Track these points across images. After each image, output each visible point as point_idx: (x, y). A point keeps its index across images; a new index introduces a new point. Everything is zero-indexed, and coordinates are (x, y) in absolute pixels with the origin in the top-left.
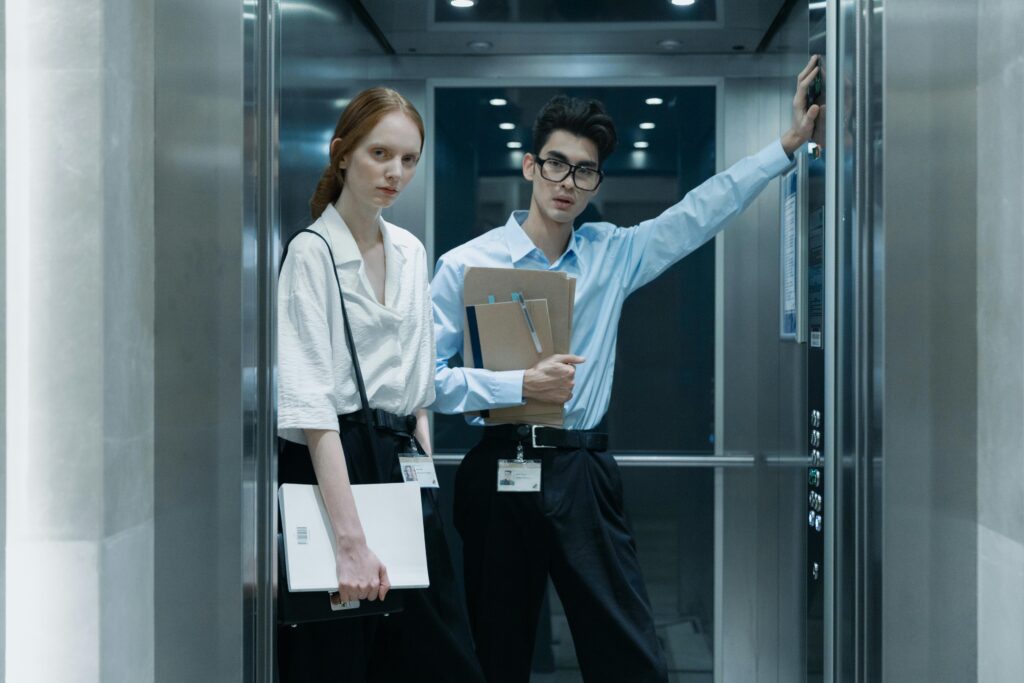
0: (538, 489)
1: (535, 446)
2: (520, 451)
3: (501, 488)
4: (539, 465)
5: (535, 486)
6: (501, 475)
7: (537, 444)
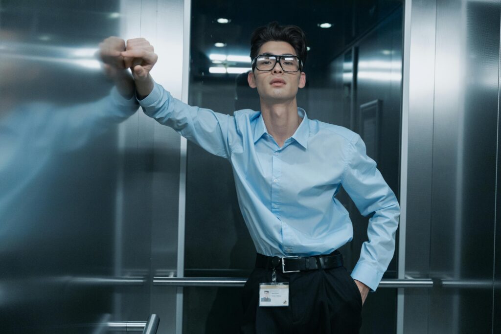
0: (287, 304)
1: (284, 272)
2: (274, 276)
3: (262, 304)
4: (287, 286)
5: (285, 302)
6: (262, 294)
7: (285, 270)
